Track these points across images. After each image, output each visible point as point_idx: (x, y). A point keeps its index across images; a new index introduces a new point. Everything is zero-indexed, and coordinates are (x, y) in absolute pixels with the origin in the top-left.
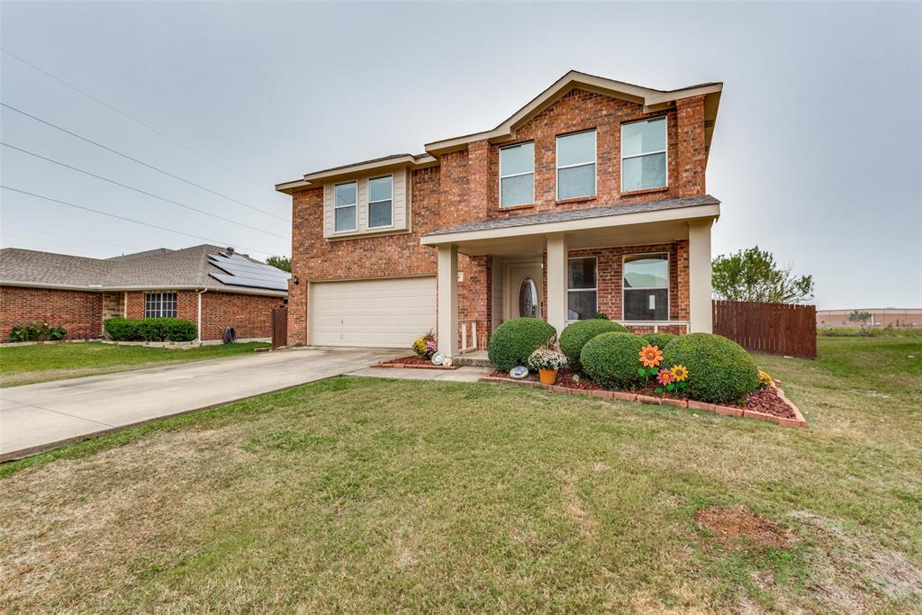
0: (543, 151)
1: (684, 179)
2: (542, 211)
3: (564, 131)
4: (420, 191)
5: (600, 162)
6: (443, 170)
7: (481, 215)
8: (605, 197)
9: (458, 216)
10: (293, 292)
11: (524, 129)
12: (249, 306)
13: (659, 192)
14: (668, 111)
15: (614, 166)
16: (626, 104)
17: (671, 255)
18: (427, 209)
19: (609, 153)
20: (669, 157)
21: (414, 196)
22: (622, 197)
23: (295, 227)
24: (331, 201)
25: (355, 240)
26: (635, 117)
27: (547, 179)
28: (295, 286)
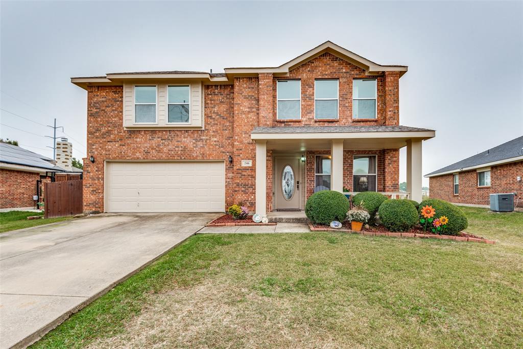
0: (307, 87)
1: (389, 116)
2: (306, 125)
3: (320, 77)
4: (211, 100)
5: (341, 99)
6: (236, 89)
7: (268, 123)
8: (344, 120)
9: (248, 122)
10: (89, 169)
11: (295, 71)
12: (9, 180)
13: (373, 121)
14: (378, 76)
15: (349, 103)
16: (356, 68)
17: (378, 157)
18: (217, 114)
19: (346, 95)
20: (378, 102)
21: (206, 103)
22: (354, 122)
23: (90, 115)
24: (131, 98)
25: (153, 131)
26: (360, 76)
27: (309, 105)
28: (91, 165)
